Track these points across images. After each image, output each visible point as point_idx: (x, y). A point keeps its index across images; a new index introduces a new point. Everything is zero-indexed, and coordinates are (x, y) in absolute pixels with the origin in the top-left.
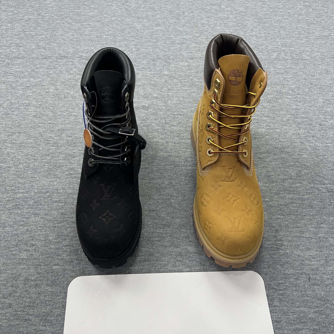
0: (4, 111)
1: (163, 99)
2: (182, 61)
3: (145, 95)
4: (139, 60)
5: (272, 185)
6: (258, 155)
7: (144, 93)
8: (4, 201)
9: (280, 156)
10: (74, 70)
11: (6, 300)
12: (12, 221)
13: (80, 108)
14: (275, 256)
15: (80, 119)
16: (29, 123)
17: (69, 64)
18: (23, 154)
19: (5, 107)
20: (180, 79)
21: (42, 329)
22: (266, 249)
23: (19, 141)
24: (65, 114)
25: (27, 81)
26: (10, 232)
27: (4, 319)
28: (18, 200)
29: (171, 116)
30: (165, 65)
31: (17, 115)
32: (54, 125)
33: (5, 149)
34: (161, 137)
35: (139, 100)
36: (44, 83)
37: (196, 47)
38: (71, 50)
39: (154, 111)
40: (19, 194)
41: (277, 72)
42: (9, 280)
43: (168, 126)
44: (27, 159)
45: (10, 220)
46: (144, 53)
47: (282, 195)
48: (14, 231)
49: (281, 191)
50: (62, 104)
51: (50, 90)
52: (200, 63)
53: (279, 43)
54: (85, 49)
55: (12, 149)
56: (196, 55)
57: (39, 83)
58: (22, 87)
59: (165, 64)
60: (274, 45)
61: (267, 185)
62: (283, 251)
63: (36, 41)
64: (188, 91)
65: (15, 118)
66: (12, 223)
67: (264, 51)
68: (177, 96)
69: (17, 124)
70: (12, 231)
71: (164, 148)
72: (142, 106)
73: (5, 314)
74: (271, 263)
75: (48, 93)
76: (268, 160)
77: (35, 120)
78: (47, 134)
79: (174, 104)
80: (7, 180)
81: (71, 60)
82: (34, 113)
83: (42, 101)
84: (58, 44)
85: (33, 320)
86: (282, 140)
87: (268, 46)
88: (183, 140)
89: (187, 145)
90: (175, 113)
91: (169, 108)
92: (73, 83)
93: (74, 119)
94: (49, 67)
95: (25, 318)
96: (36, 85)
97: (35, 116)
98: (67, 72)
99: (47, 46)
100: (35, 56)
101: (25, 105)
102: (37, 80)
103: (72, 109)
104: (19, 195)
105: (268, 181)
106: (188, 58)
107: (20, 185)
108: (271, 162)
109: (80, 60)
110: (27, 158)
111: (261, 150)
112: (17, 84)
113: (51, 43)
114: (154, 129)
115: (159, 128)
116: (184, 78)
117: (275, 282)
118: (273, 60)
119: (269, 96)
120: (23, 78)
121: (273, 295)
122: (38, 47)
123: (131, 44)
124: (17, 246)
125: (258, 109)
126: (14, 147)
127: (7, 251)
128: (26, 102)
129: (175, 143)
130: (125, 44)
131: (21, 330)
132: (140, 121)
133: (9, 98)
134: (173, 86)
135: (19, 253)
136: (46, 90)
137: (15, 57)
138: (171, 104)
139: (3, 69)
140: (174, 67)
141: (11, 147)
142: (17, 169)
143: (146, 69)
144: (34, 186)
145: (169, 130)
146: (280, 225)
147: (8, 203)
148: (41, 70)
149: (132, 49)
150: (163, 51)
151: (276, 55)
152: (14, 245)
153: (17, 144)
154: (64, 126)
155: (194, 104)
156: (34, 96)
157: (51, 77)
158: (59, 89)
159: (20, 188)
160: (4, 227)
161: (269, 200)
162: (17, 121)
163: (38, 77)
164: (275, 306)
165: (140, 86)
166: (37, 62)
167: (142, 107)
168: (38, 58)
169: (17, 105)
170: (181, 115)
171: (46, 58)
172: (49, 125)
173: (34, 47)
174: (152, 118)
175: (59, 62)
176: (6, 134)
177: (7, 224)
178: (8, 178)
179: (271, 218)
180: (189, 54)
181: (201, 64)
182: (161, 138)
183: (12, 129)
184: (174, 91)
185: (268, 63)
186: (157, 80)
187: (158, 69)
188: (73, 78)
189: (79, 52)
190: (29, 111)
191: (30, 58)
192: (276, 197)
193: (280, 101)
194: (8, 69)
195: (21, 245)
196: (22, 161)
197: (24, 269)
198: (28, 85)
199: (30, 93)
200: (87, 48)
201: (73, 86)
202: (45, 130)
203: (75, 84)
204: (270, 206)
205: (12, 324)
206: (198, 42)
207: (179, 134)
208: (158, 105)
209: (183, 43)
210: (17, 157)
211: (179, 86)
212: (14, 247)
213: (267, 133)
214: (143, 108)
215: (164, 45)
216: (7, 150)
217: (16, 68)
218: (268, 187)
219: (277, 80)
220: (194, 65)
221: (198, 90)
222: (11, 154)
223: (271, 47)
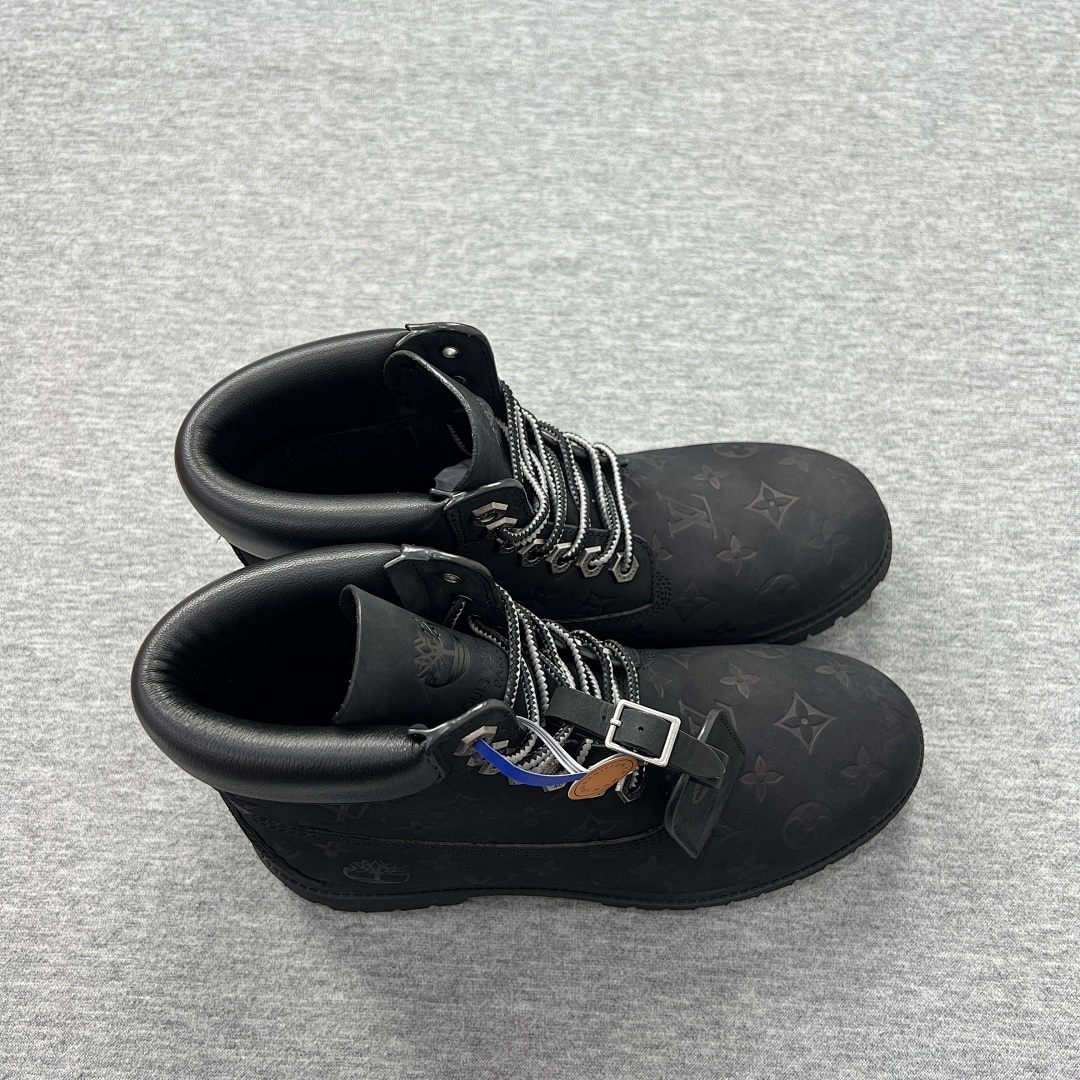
0: (72, 276)
1: (634, 233)
2: (703, 85)
3: (569, 218)
4: (545, 82)
5: (1030, 568)
6: (980, 452)
7: (564, 210)
8: (84, 605)
9: (1058, 460)
10: (313, 120)
11: (102, 951)
12: (111, 676)
13: (336, 267)
14: (1032, 833)
15: (335, 306)
16: (160, 320)
17: (294, 97)
18: (141, 436)
19: (75, 258)
20: (695, 154)
21: (224, 1057)
22: (999, 806)
23: (127, 386)
24: (284, 287)
25: (148, 164)
26: (108, 717)
27: (97, 1018)
28: (131, 603)
29: (662, 298)
30: (641, 102)
31: (116, 292)
32: (246, 329)
33: (80, 414)
34: (624, 378)
35: (544, 236)
36: (208, 170)
37: (755, 30)
38: (300, 45)
39: (598, 280)
40: (134, 581)
41: (1056, 129)
42: (111, 885)
43: (649, 336)
44: (157, 453)
45: (104, 672)
46: (562, 55)
47: (1065, 608)
48: (119, 712)
49: (1061, 591)
50: (271, 248)
51: (230, 197)
52: (770, 93)
53: (1067, 16)
54: (348, 38)
55: (102, 417)
56: (756, 61)
57: (191, 170)
58: (133, 186)
59: (642, 96)
60: (1049, 24)
61: (1012, 568)
62: (1061, 817)
63: (175, 11)
64: (725, 204)
65: (111, 302)
66: (111, 684)
67: (1009, 48)
68: (686, 220)
69: (119, 325)
70: (114, 714)
71: (636, 421)
72: (557, 260)
73: (101, 999)
74: (1017, 856)
75: (223, 207)
76: (1013, 473)
77: (181, 310)
78: (223, 361)
79: (671, 252)
80: (89, 529)
81: (300, 83)
82: (178, 284)
83: (204, 239)
84: (252, 19)
85: (193, 1024)
86: (1071, 398)
87: (1025, 28)
88: (704, 393)
89: (718, 409)
90: (677, 288)
91: (654, 267)
92: (310, 170)
93: (317, 308)
94: (224, 110)
95: (166, 1018)
96: (178, 177)
97: (179, 296)
98: (289, 127)
99: (216, 28)
100: (172, 66)
101: (145, 251)
102: (184, 159)
103: (307, 268)
104: (133, 585)
105: (1014, 551)
106: (722, 75)
107: (136, 549)
108: (1028, 480)
109: (332, 83)
110: (155, 449)
111: (992, 434)
112: (115, 173)
113: (230, 18)
114: (598, 346)
115: (618, 343)
116: (709, 152)
117: (1030, 927)
118: (1041, 83)
119: (1023, 226)
120: (133, 150)
121: (1022, 974)
122: (184, 32)
123: (517, 18)
124: (130, 765)
125: (984, 274)
126: (109, 408)
127: (101, 782)
128: (149, 240)
129: (674, 403)
130: (495, 21)
131: (155, 1055)
132: (549, 318)
133: (88, 226)
134: (670, 182)
135: (138, 792)
136: (215, 198)
137: (102, 72)
138: (663, 253)
139: (64, 115)
140: (674, 110)
141: (101, 410)
142: (124, 488)
143: (571, 116)
144: (185, 552)
145: (653, 352)
146: (1054, 721)
147: (96, 613)
148: (194, 121)
149: (519, 41)
150: (633, 47)
151: (1054, 62)
152: (121, 763)
153: (121, 398)
154: (280, 333)
155: (744, 252)
156: (175, 220)
157: (232, 147)
158: (261, 194)
159: (135, 560)
160: (86, 698)
161: (1015, 625)
162: (117, 315)
163: (188, 149)
164: (1027, 1013)
165: (548, 180)
166: (181, 88)
167: (554, 264)
168: (182, 75)
169: (117, 254)
170: (696, 295)
171: (211, 74)
172: (229, 327)
173: (167, 32)
174: (591, 305)
175: (259, 90)
176: (81, 361)
177: (94, 689)
178: (93, 521)
179: (1021, 694)
180: (730, 59)
181: (773, 97)
182: (625, 383)
183: (100, 345)
184: (672, 203)
185: (1025, 94)
186: (612, 159)
187: (613, 115)
188: (309, 153)
189: (328, 50)
190: (161, 273)
191: (154, 76)
192: (1041, 612)
193: (1064, 245)
194: (80, 117)
195: (143, 763)
196: (138, 462)
197: (158, 846)
198: (152, 178)
199: (160, 207)
200: (357, 35)
201: (309, 183)
202: (215, 349)
203: (319, 174)
204: (1022, 648)
205: (124, 1034)
206: (761, 9)
207: (691, 368)
208: (615, 256)
209: (708, 16)
210: (120, 447)
211: (690, 182)
212: (121, 769)
213: (1013, 371)
214: (560, 265)
215: (635, 21)
216: (88, 420)
217: (110, 114)
218: (1012, 574)
219: (1056, 164)
220: (747, 100)
221: (761, 197)
222: (100, 434)
223: (1037, 29)
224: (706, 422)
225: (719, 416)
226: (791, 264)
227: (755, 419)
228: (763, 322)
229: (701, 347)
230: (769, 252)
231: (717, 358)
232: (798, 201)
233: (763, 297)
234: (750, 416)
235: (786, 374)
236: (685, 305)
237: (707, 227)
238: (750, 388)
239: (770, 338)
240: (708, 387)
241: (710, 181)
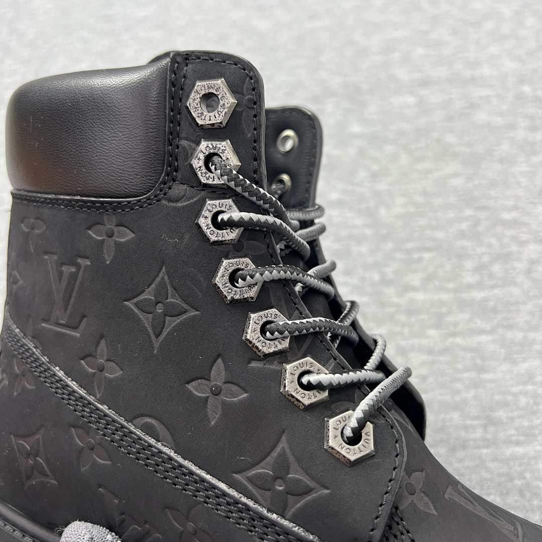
224: (467, 370)
225: (478, 361)
226: (506, 216)
227: (514, 362)
228: (496, 268)
229: (444, 296)
230: (484, 208)
231: (463, 305)
232: (498, 167)
233: (490, 246)
234: (508, 358)
235: (532, 313)
236: (420, 260)
237: (425, 194)
238: (501, 331)
239: (507, 281)
240: (461, 334)
241: (420, 159)
